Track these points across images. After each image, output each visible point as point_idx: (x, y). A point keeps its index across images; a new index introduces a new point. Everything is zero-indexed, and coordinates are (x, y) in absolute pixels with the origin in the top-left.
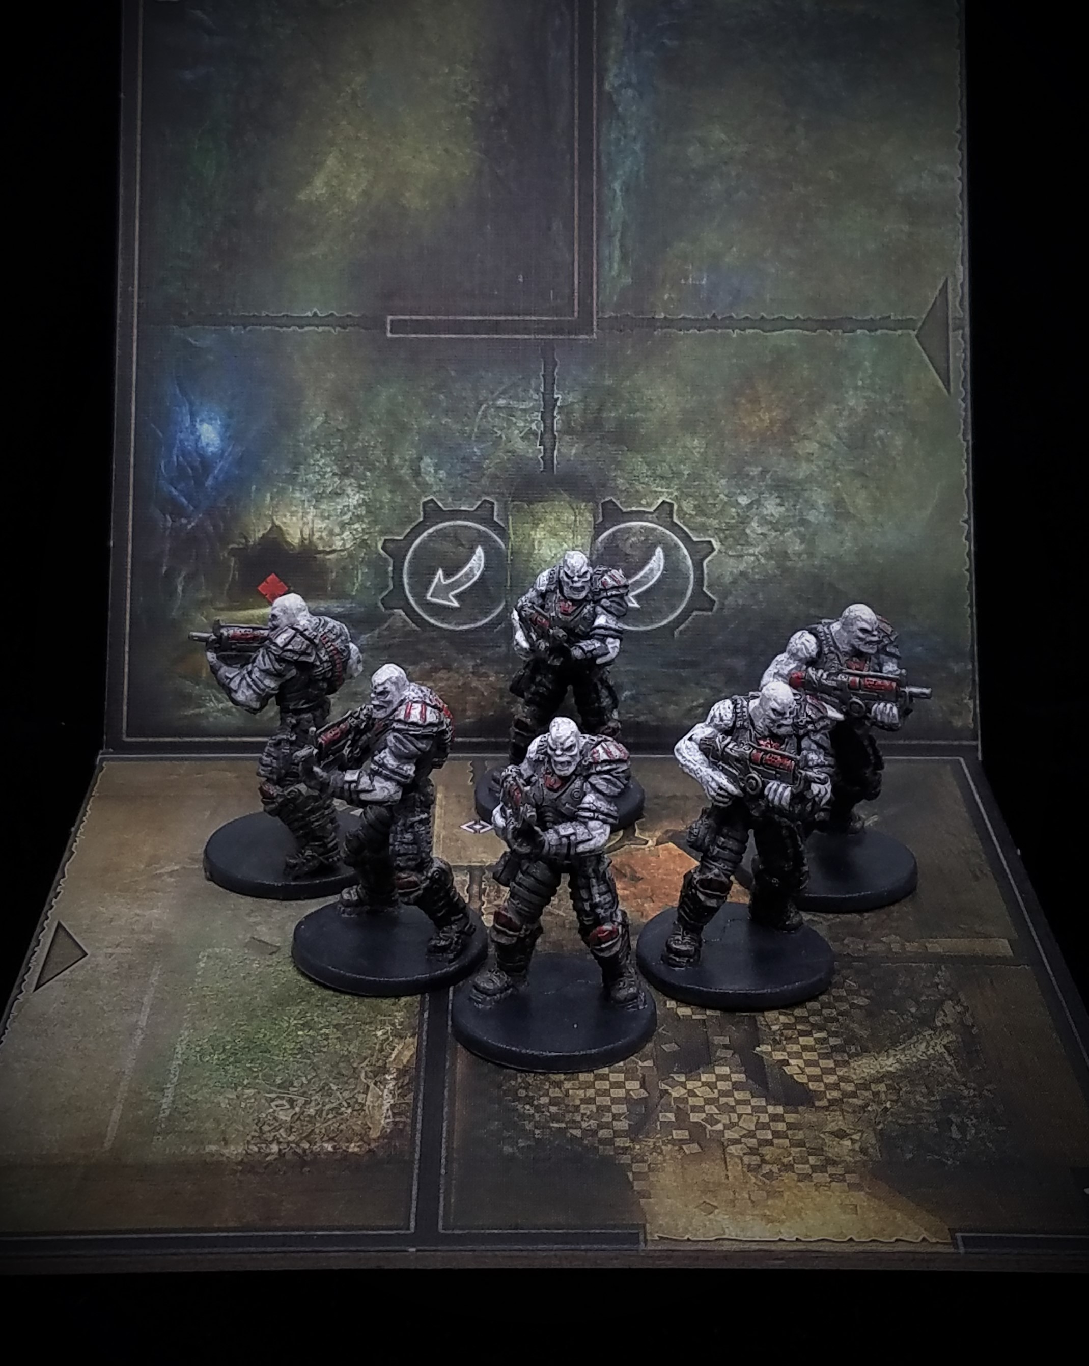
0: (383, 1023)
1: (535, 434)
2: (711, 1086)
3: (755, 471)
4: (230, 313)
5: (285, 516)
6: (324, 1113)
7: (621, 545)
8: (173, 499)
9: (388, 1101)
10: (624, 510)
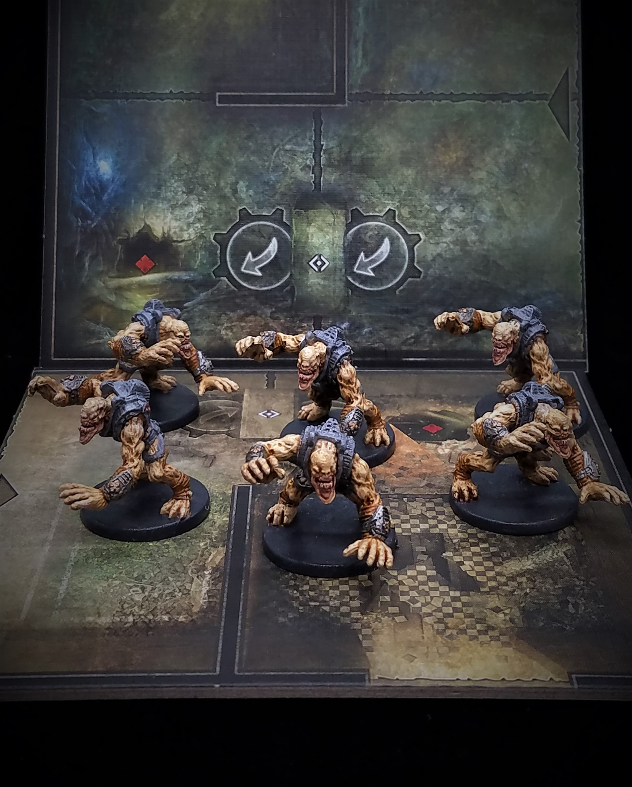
0: (204, 538)
1: (309, 167)
2: (414, 578)
3: (446, 190)
4: (117, 91)
5: (152, 219)
6: (164, 596)
7: (363, 237)
8: (83, 209)
9: (205, 588)
10: (365, 215)
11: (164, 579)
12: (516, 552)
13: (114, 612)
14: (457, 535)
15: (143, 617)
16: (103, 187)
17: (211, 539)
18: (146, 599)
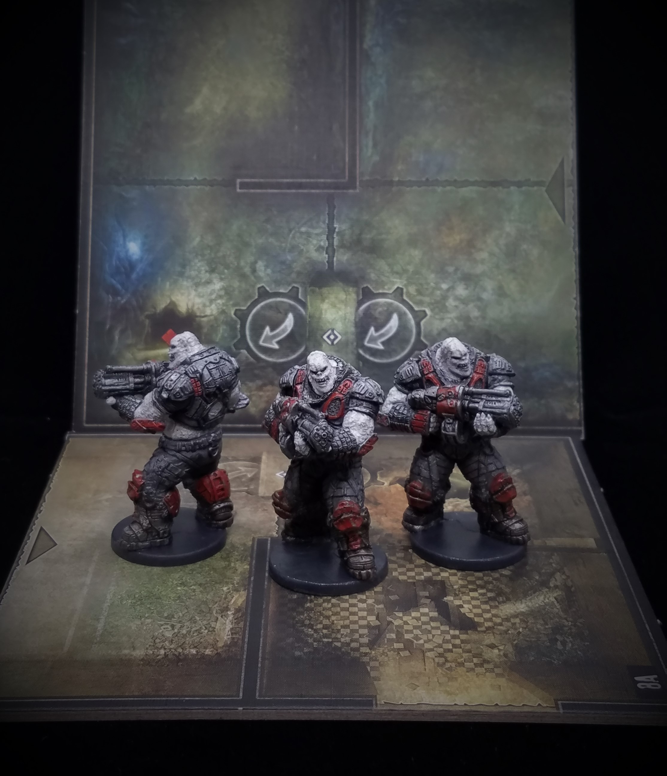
0: (227, 583)
1: (323, 247)
2: (418, 619)
3: (451, 269)
4: (146, 178)
5: (178, 296)
6: (192, 633)
7: (373, 312)
8: (114, 287)
9: (229, 626)
10: (375, 292)
11: (192, 618)
12: (511, 597)
13: (148, 646)
14: (458, 582)
15: (173, 650)
16: (132, 266)
17: (233, 584)
18: (176, 635)
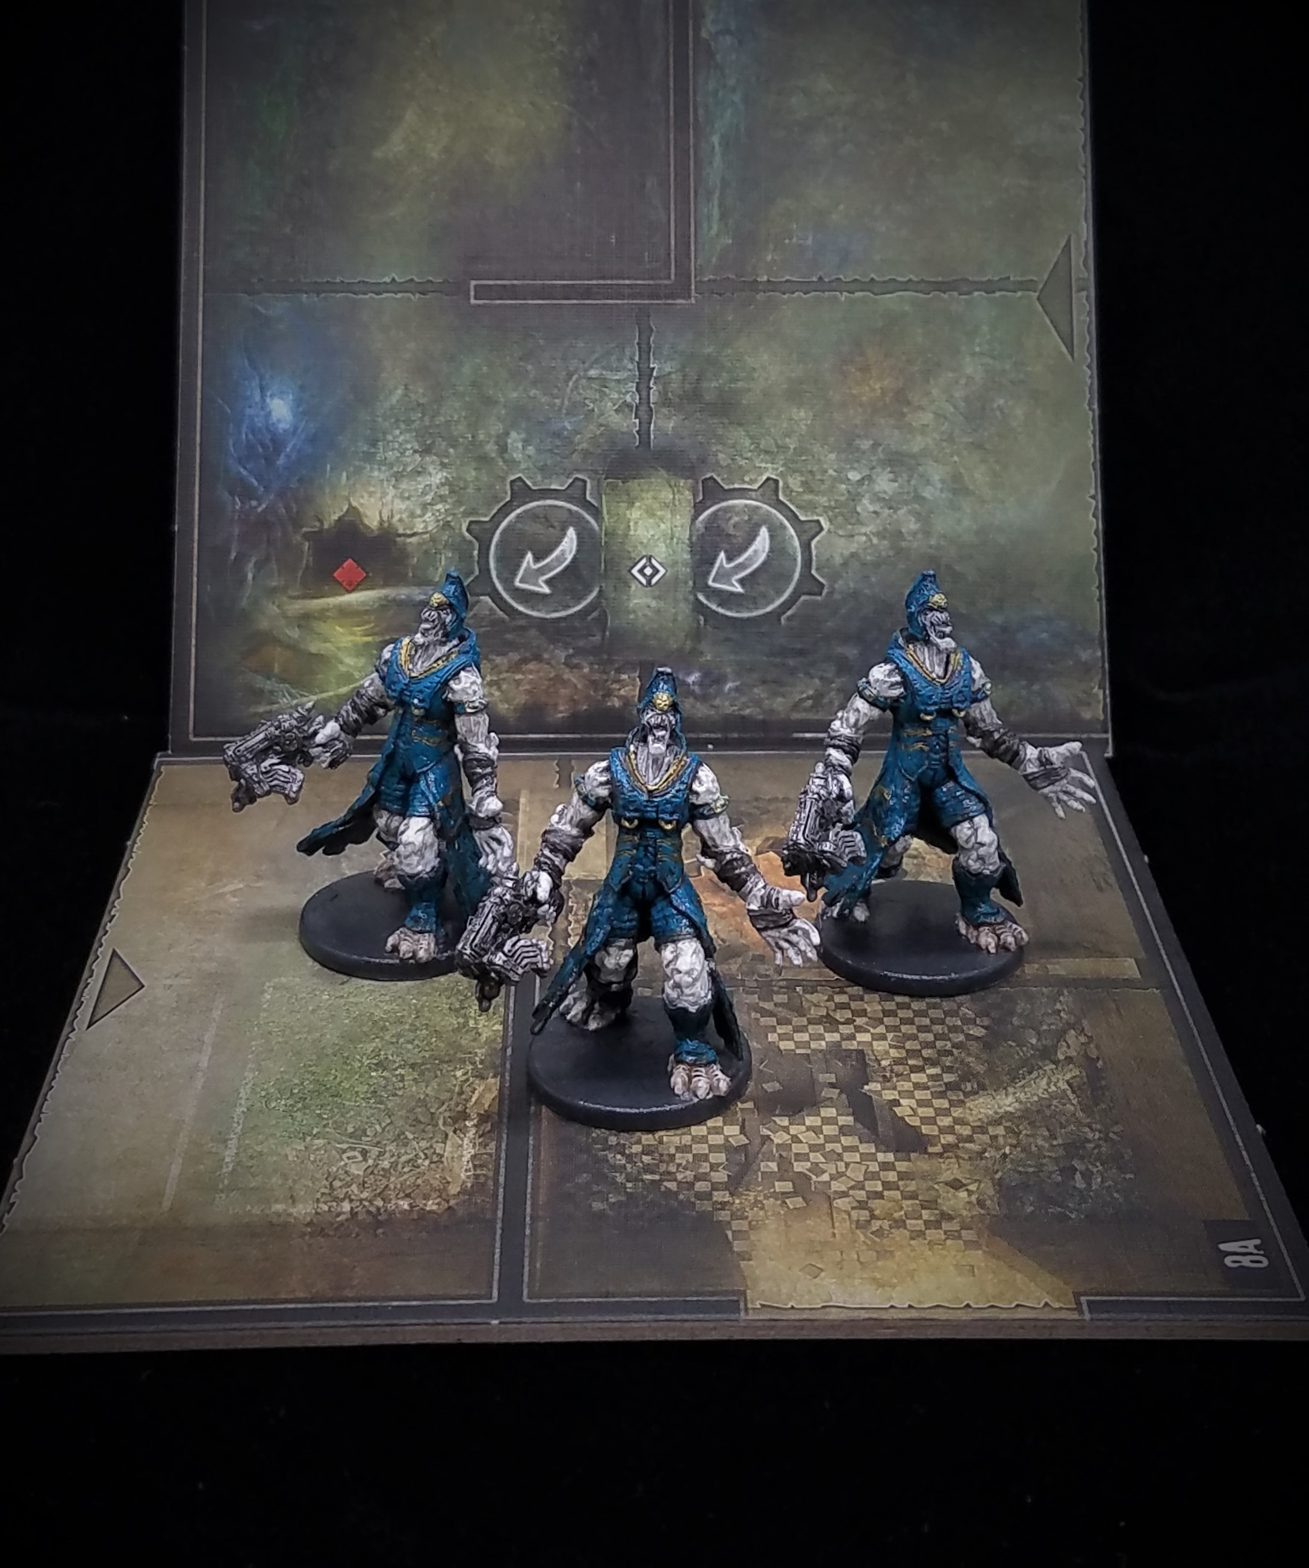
0: (463, 1061)
1: (629, 406)
2: (817, 1130)
3: (865, 444)
4: (303, 280)
5: (362, 497)
6: (400, 1166)
7: (723, 525)
8: (242, 480)
9: (468, 1152)
10: (726, 487)
11: (399, 1136)
12: (987, 1082)
13: (319, 1195)
14: (887, 1053)
15: (367, 1204)
16: (277, 443)
17: (474, 1063)
18: (370, 1171)
